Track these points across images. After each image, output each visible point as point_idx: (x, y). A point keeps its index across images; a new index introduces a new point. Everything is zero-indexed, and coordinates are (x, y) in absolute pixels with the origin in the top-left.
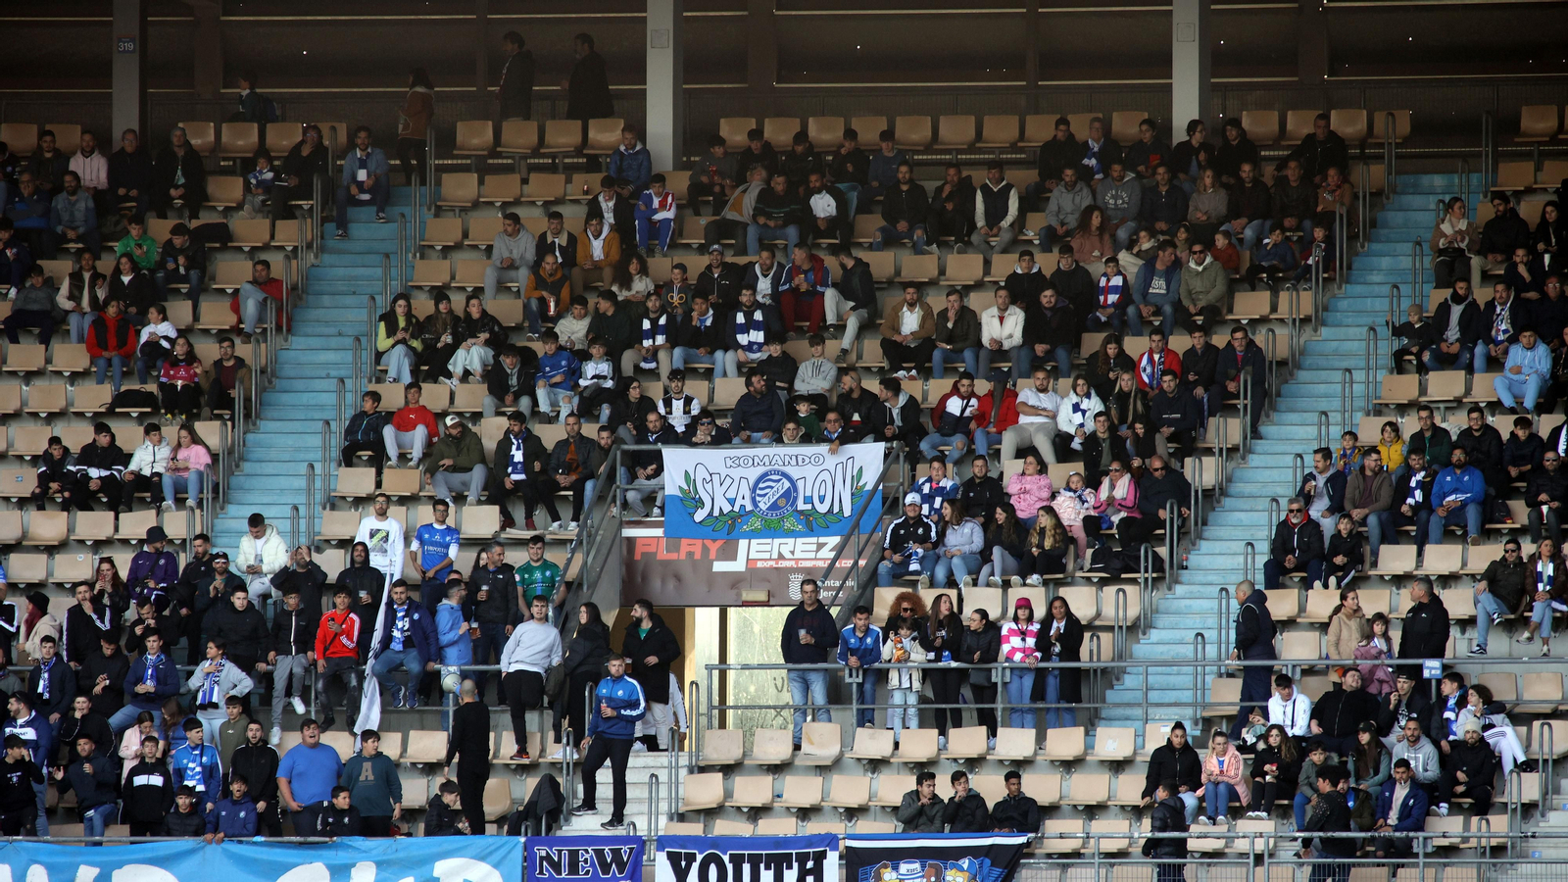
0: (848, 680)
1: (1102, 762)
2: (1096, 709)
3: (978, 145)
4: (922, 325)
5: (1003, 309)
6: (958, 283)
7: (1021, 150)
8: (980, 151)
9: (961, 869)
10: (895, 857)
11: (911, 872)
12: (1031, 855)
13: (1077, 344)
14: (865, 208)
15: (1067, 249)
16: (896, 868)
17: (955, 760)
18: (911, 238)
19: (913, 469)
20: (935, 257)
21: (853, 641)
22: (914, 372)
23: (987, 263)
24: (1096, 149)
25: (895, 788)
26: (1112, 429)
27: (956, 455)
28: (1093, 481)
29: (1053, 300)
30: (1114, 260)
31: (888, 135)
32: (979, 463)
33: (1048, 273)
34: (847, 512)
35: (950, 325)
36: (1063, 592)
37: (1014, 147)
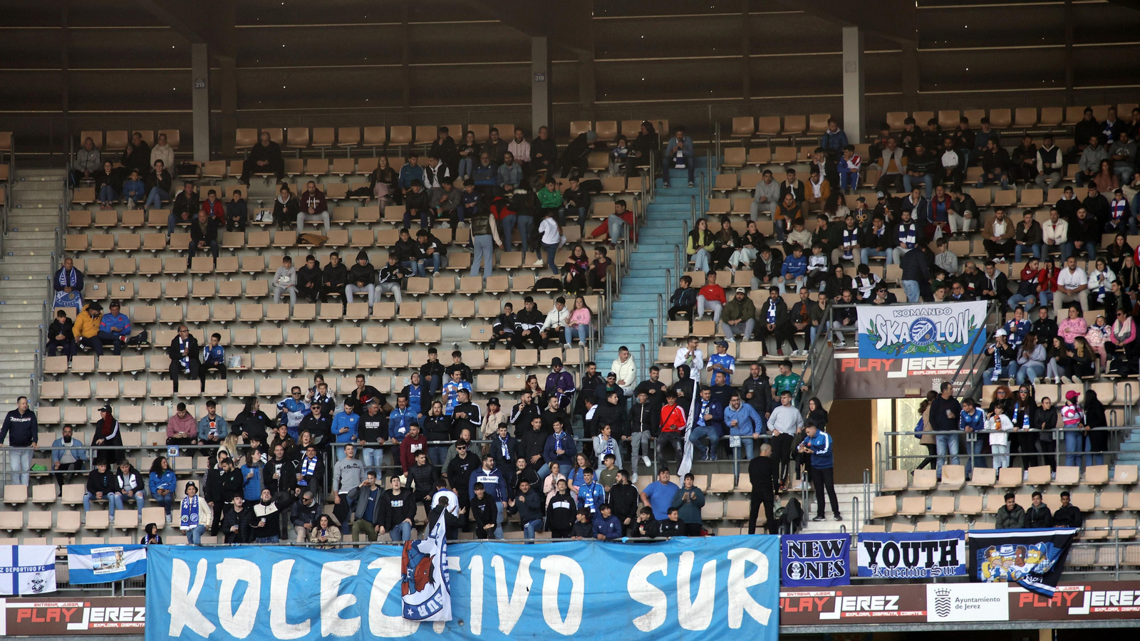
0: (968, 440)
1: (1119, 485)
2: (1114, 454)
3: (1039, 125)
4: (1007, 231)
5: (1055, 222)
6: (1029, 206)
7: (1064, 127)
8: (1040, 128)
9: (1036, 549)
10: (998, 543)
11: (1007, 552)
12: (1078, 541)
13: (1099, 241)
14: (973, 163)
15: (1093, 185)
16: (998, 550)
17: (1032, 486)
18: (1000, 180)
19: (1004, 316)
20: (1014, 191)
21: (967, 418)
22: (1003, 259)
23: (1045, 194)
24: (1111, 125)
25: (995, 502)
26: (1122, 290)
27: (1029, 307)
28: (1110, 321)
29: (1084, 215)
30: (1119, 191)
31: (986, 120)
32: (1043, 311)
33: (1081, 200)
34: (966, 342)
35: (1025, 231)
36: (1094, 387)
37: (1060, 126)
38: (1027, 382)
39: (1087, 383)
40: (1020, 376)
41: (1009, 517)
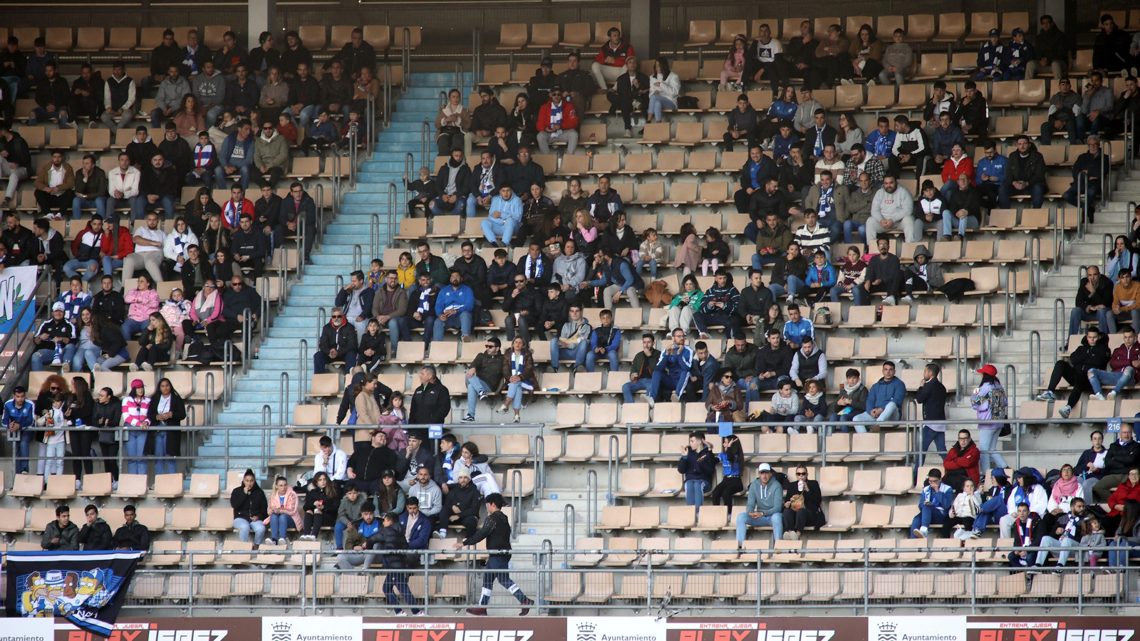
0: (9, 439)
1: (196, 499)
2: (191, 460)
3: (106, 49)
4: (65, 180)
5: (124, 169)
6: (92, 150)
7: (138, 53)
8: (108, 53)
9: (91, 577)
10: (43, 568)
11: (55, 579)
12: (143, 567)
13: (178, 195)
14: (23, 94)
15: (171, 126)
16: (44, 576)
17: (88, 497)
18: (57, 116)
19: (58, 285)
20: (74, 131)
21: (13, 411)
22: (59, 215)
23: (113, 135)
24: (193, 53)
25: (43, 517)
27: (90, 275)
29: (161, 162)
30: (205, 133)
31: (40, 41)
32: (107, 280)
33: (157, 143)
34: (9, 317)
35: (85, 180)
37: (132, 51)
38: (85, 368)
39: (159, 371)
40: (77, 361)
41: (59, 536)
